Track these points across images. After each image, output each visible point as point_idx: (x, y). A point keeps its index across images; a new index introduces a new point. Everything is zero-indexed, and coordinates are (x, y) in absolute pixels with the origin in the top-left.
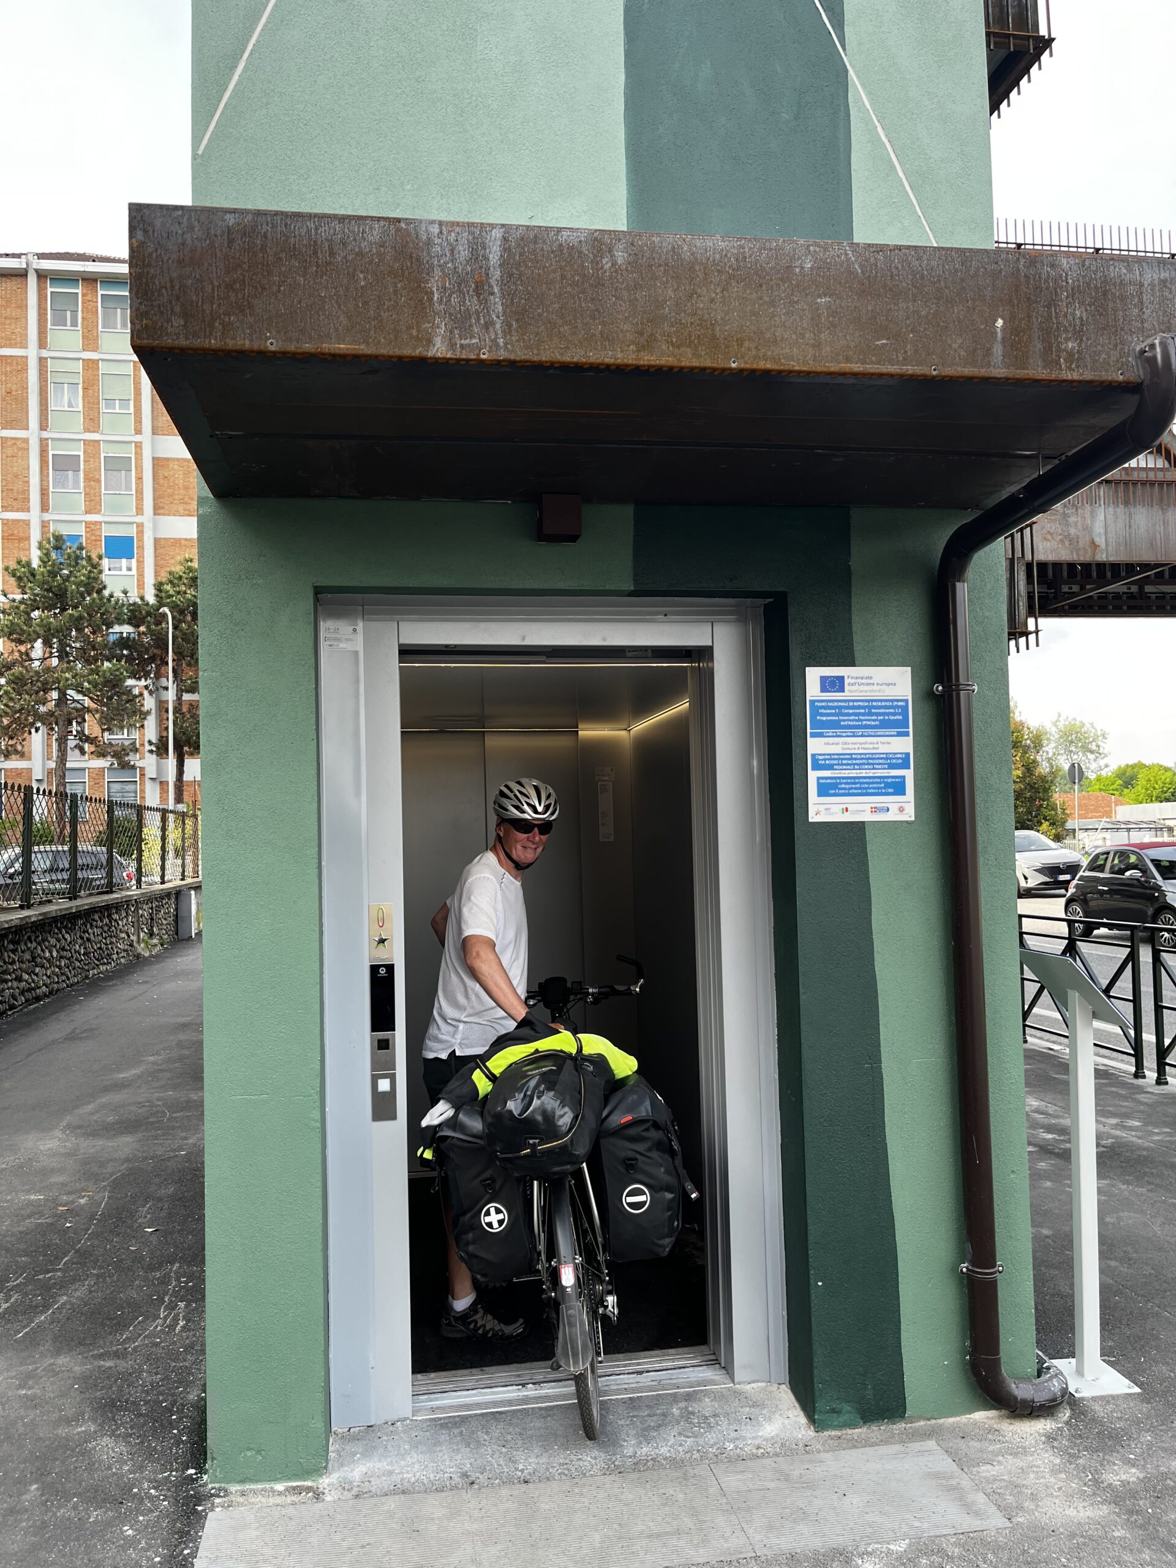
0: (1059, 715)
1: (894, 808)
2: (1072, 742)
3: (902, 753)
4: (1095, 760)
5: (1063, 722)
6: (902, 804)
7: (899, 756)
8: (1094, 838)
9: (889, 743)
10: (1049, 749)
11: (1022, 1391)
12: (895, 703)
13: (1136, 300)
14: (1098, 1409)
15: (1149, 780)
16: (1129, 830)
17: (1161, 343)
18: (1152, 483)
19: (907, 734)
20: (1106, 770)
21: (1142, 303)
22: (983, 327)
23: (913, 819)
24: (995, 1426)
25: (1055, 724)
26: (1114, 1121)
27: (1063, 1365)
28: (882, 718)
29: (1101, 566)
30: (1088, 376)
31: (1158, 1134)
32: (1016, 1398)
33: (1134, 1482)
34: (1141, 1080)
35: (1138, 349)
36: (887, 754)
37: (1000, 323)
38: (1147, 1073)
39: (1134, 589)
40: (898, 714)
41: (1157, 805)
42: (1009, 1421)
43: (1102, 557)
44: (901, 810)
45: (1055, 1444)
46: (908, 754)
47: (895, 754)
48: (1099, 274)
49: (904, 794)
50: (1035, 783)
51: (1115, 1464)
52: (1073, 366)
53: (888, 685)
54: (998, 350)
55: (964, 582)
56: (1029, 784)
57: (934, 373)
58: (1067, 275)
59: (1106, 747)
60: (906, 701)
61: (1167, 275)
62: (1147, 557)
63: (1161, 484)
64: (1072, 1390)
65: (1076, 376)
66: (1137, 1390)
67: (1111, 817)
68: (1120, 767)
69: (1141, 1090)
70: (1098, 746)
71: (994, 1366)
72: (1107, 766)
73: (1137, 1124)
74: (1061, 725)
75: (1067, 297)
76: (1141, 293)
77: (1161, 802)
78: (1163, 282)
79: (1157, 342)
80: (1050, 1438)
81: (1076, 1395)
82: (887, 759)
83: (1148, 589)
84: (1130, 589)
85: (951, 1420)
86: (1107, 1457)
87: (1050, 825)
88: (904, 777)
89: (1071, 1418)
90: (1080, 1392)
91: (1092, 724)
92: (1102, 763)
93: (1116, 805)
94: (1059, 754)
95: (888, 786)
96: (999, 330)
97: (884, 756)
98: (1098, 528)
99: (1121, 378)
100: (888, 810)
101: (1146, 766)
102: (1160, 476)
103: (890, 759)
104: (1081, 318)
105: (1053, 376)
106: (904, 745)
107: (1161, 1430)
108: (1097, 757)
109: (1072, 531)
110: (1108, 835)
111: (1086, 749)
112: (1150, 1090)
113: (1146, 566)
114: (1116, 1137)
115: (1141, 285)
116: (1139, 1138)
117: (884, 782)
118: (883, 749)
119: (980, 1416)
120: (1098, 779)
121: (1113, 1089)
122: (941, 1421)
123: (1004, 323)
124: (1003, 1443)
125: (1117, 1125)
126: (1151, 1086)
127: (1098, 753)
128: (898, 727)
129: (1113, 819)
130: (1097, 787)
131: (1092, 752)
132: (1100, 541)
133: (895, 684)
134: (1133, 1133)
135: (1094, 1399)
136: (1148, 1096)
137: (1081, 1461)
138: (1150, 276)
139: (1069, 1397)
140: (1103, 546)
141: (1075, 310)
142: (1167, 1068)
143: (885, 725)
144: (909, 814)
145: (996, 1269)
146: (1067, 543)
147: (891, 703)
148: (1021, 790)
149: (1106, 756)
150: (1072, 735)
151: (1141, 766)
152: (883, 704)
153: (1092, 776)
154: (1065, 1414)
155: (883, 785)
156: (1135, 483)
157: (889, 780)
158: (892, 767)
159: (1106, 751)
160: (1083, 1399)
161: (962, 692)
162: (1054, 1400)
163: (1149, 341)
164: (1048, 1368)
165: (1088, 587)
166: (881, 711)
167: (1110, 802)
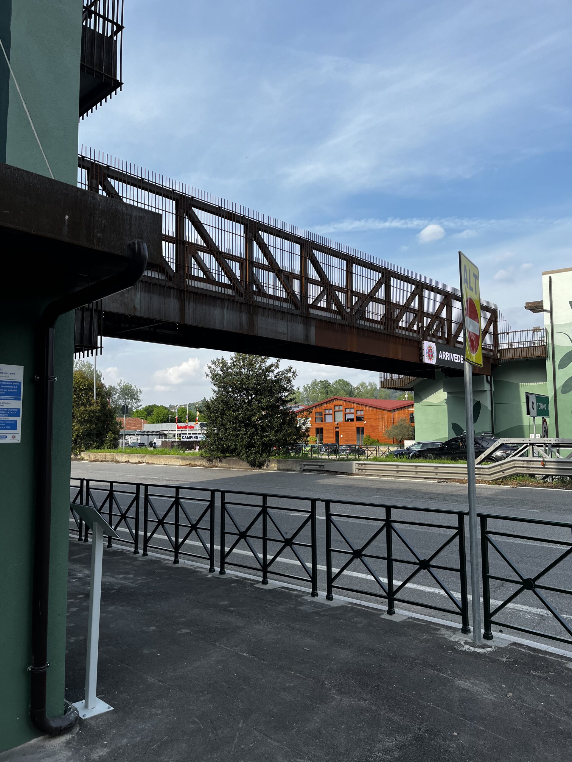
0: (121, 381)
1: (9, 437)
2: (126, 394)
3: (16, 409)
4: (136, 403)
5: (122, 384)
6: (14, 434)
7: (14, 410)
8: (133, 438)
9: (10, 403)
10: (116, 396)
11: (54, 724)
12: (14, 383)
13: (129, 222)
14: (93, 723)
15: (158, 413)
16: (148, 435)
17: (137, 243)
18: (160, 286)
19: (19, 399)
20: (140, 407)
21: (131, 224)
22: (58, 217)
23: (20, 442)
24: (42, 744)
25: (119, 385)
26: (121, 576)
27: (78, 705)
28: (6, 390)
29: (139, 318)
30: (106, 250)
31: (140, 580)
32: (52, 728)
33: (105, 755)
34: (137, 555)
35: (128, 243)
36: (8, 409)
37: (67, 217)
38: (139, 551)
39: (152, 330)
40: (15, 389)
41: (160, 424)
42: (49, 740)
43: (138, 314)
44: (14, 437)
45: (71, 745)
46: (19, 409)
47: (12, 409)
48: (113, 207)
49: (16, 429)
50: (106, 413)
51: (97, 748)
52: (100, 244)
53: (11, 374)
54: (65, 230)
55: (53, 328)
56: (103, 413)
57: (33, 233)
58: (99, 203)
59: (141, 397)
60: (20, 383)
61: (142, 215)
62: (157, 317)
63: (164, 287)
64: (81, 715)
65: (100, 249)
66: (112, 708)
67: (141, 429)
68: (146, 406)
69: (136, 559)
70: (138, 396)
71: (43, 713)
72: (141, 406)
73: (132, 576)
74: (122, 385)
75: (99, 214)
76: (131, 220)
77: (162, 423)
78: (141, 217)
79: (136, 242)
80: (68, 743)
81: (83, 718)
82: (8, 411)
83: (158, 330)
84: (150, 329)
85: (19, 747)
86: (94, 746)
87: (112, 433)
88: (16, 421)
89: (79, 730)
90: (85, 716)
91: (135, 386)
92: (139, 404)
93: (144, 424)
94: (120, 399)
95: (7, 425)
96: (66, 220)
97: (6, 410)
98: (137, 301)
99: (120, 254)
100: (6, 437)
101: (157, 407)
102: (164, 283)
103: (9, 411)
104: (105, 225)
105: (91, 247)
106: (18, 405)
107: (120, 726)
108: (137, 401)
109: (126, 300)
110: (139, 438)
111: (132, 398)
112: (140, 559)
113: (157, 321)
114: (122, 584)
115: (131, 216)
116: (131, 583)
117: (5, 423)
118: (6, 406)
119: (34, 741)
120: (137, 412)
121: (124, 561)
122: (13, 749)
123: (69, 218)
124: (45, 751)
125: (123, 578)
126: (140, 557)
127: (138, 400)
128: (15, 396)
129: (142, 430)
130: (136, 415)
131: (135, 399)
132: (138, 307)
133: (15, 374)
134: (130, 581)
135: (92, 718)
136: (139, 562)
137: (81, 751)
138: (134, 213)
139: (79, 720)
140: (139, 309)
141: (102, 220)
142: (148, 548)
143: (8, 394)
144: (18, 439)
145: (46, 665)
146: (123, 305)
147: (12, 384)
148: (100, 416)
149: (141, 401)
150: (126, 390)
151: (155, 406)
152: (7, 383)
153: (134, 410)
154: (77, 729)
155: (4, 425)
156: (153, 284)
157: (8, 422)
158: (10, 415)
159: (141, 399)
160: (86, 719)
161: (49, 381)
162: (71, 724)
163: (133, 241)
164: (70, 708)
165: (133, 326)
166: (7, 387)
167: (141, 422)
